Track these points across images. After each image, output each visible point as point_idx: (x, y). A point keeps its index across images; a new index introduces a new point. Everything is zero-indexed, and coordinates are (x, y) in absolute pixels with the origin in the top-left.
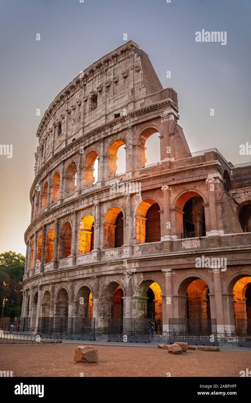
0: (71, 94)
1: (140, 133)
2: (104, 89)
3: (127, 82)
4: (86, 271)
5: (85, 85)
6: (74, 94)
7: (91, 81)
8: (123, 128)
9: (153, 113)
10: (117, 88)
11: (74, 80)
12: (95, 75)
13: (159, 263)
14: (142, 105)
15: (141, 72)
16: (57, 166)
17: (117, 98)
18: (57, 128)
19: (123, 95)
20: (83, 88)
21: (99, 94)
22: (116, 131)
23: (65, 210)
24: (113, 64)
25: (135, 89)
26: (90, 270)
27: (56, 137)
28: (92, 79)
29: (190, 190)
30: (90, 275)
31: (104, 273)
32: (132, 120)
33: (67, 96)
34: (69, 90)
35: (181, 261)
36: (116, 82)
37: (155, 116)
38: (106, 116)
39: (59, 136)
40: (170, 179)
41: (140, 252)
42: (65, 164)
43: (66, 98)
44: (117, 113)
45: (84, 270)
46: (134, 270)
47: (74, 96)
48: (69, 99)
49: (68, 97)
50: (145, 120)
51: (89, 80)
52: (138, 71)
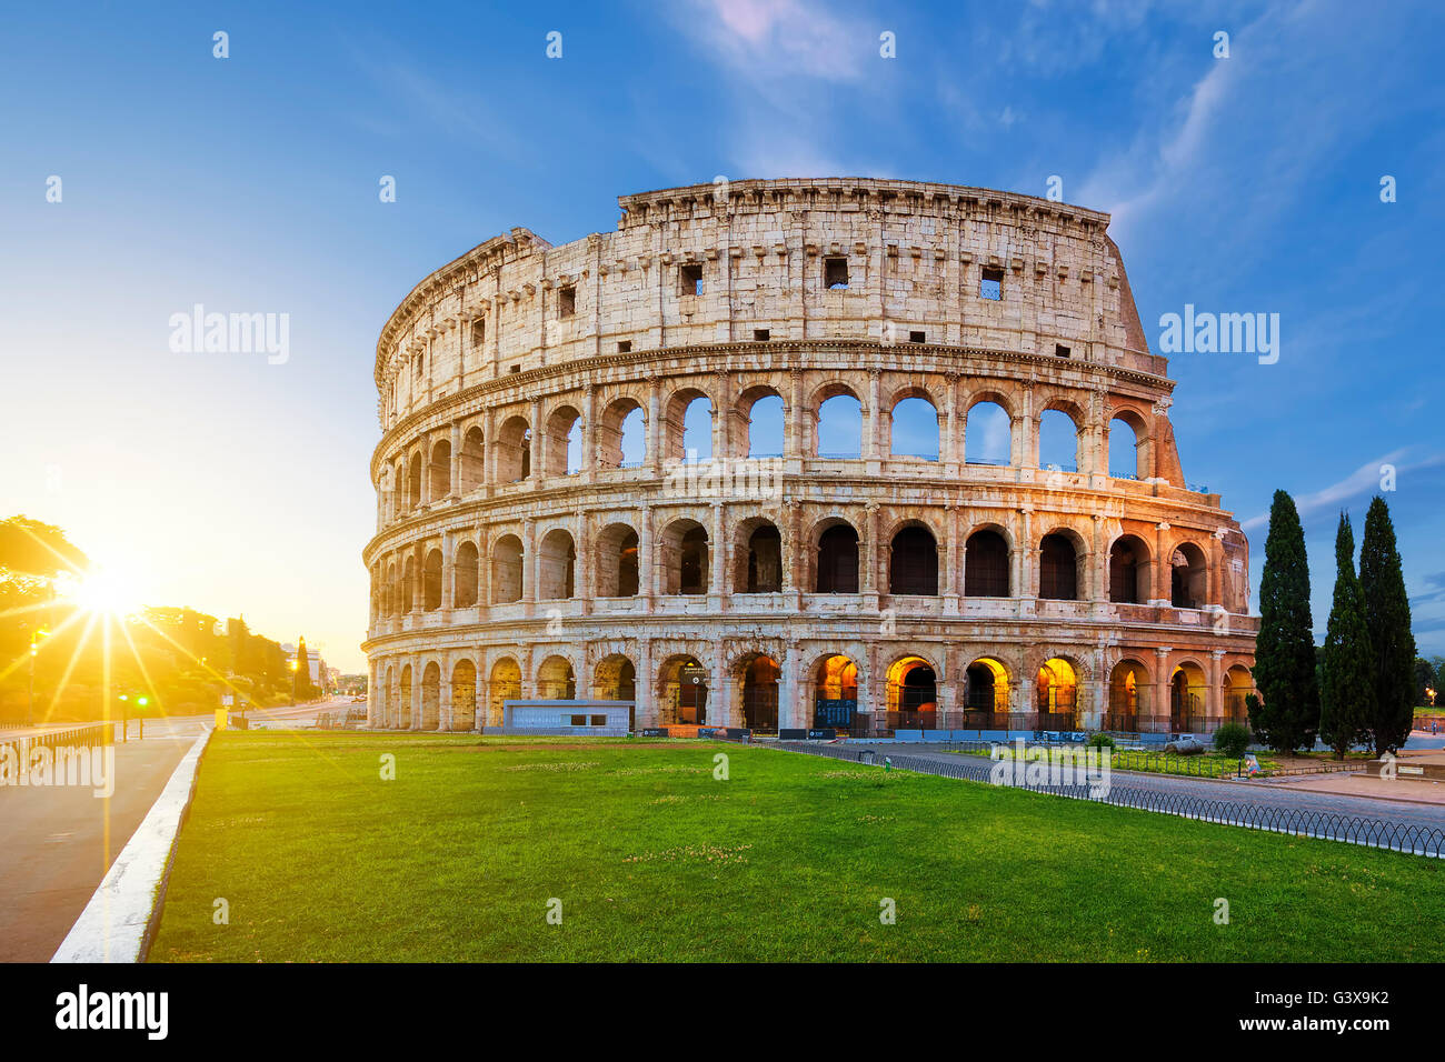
1: (1116, 412)
2: (1029, 271)
3: (1087, 294)
4: (1002, 631)
8: (1087, 385)
9: (1144, 388)
10: (1063, 289)
13: (1153, 637)
14: (1118, 359)
17: (1064, 313)
19: (1077, 315)
21: (1010, 272)
22: (1070, 385)
25: (1106, 321)
26: (1017, 631)
29: (1192, 541)
30: (1015, 640)
31: (1048, 640)
32: (1106, 380)
35: (1181, 638)
36: (1062, 277)
37: (1148, 397)
38: (1037, 335)
40: (1174, 515)
41: (1118, 615)
44: (1064, 344)
45: (998, 629)
46: (1115, 643)
50: (1130, 393)
52: (1113, 288)
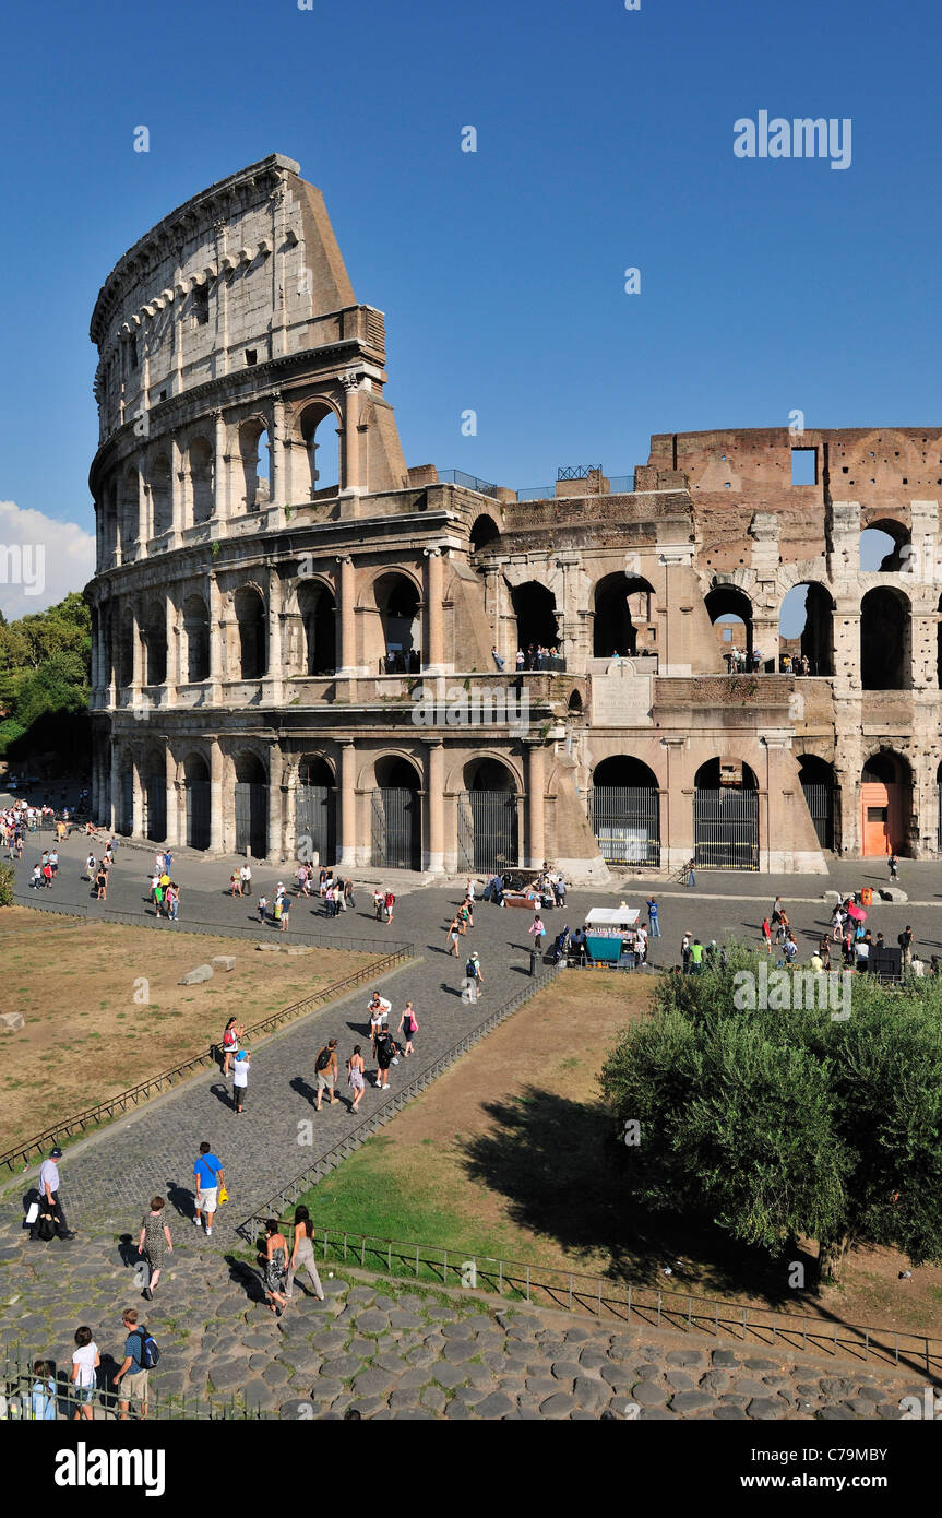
0: (153, 265)
5: (180, 249)
6: (157, 267)
7: (194, 242)
11: (153, 229)
12: (201, 229)
15: (301, 247)
16: (132, 453)
18: (128, 345)
20: (177, 255)
23: (149, 573)
24: (240, 210)
27: (128, 370)
28: (196, 238)
33: (144, 267)
34: (147, 252)
39: (133, 369)
42: (149, 453)
43: (141, 272)
47: (159, 271)
48: (149, 274)
49: (147, 270)
51: (189, 239)
